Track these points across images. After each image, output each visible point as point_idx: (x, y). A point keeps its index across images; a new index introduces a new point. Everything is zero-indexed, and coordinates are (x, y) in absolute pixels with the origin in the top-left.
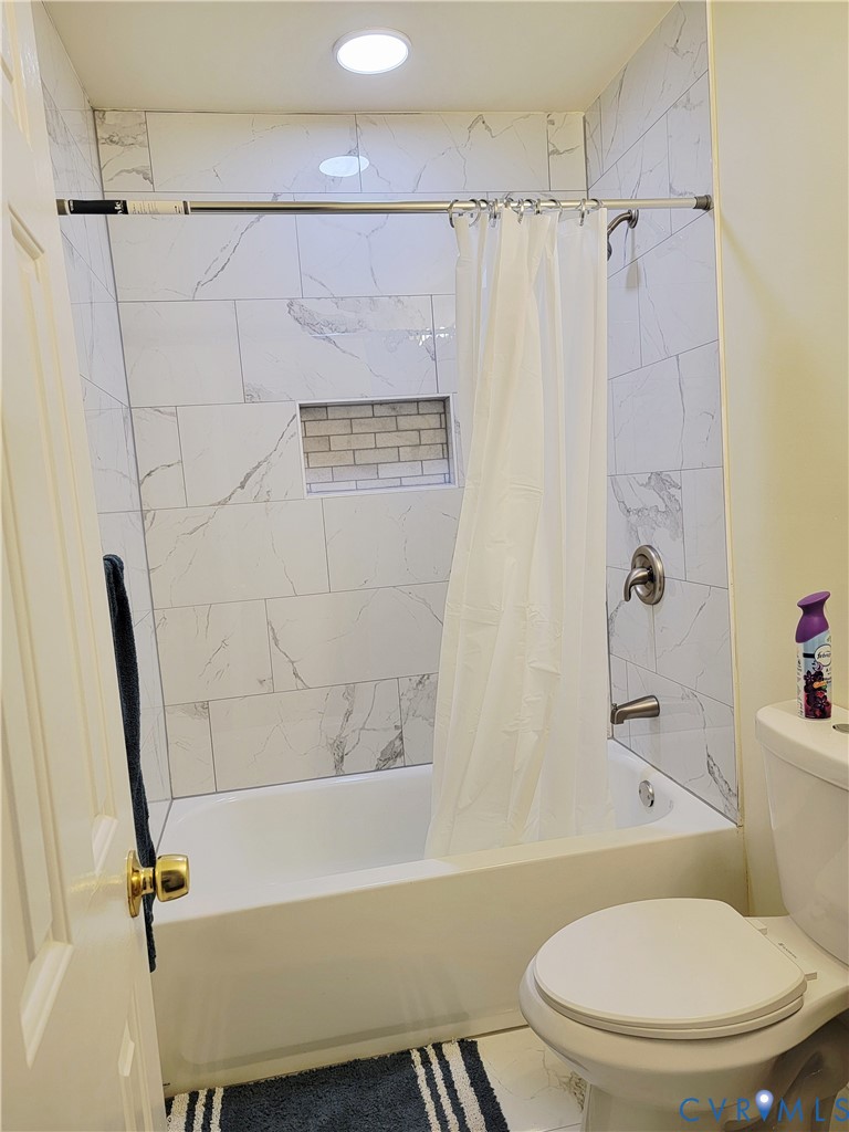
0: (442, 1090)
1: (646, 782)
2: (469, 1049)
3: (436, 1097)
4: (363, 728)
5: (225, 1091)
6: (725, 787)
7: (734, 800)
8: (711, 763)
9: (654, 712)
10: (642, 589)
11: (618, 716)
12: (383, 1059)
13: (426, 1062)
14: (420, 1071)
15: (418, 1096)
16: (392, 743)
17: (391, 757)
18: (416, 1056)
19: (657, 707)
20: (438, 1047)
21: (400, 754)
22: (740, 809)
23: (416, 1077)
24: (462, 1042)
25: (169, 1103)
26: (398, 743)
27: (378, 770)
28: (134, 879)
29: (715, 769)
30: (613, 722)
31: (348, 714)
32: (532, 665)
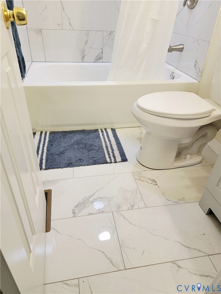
0: (106, 137)
1: (173, 73)
2: (113, 130)
3: (104, 138)
4: (91, 48)
5: (50, 132)
6: (198, 70)
7: (200, 74)
8: (196, 63)
9: (181, 50)
10: (190, 3)
11: (170, 50)
12: (91, 130)
13: (102, 132)
14: (101, 133)
15: (100, 137)
16: (99, 54)
17: (99, 59)
18: (100, 130)
19: (183, 48)
20: (105, 129)
21: (101, 58)
22: (201, 76)
23: (99, 134)
24: (112, 129)
25: (34, 134)
26: (101, 54)
27: (94, 62)
28: (6, 13)
29: (197, 65)
30: (168, 52)
31: (86, 42)
32: (150, 17)
